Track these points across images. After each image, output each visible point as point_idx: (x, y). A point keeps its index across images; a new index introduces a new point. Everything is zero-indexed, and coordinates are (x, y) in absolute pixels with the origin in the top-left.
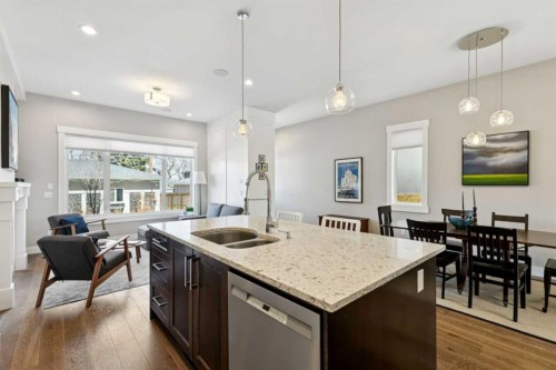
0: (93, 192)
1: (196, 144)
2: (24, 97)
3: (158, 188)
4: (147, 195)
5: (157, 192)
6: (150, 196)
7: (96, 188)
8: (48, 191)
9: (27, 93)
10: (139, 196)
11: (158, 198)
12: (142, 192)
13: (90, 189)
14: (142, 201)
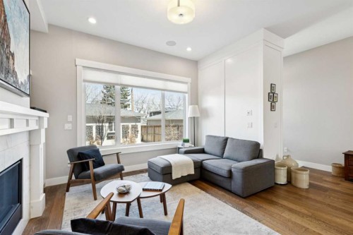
0: (100, 124)
1: (189, 80)
2: (46, 29)
3: (140, 122)
4: (133, 127)
5: (139, 125)
6: (135, 128)
7: (103, 122)
8: (69, 122)
9: (50, 25)
10: (128, 127)
11: (139, 129)
12: (130, 125)
13: (99, 122)
14: (130, 131)
